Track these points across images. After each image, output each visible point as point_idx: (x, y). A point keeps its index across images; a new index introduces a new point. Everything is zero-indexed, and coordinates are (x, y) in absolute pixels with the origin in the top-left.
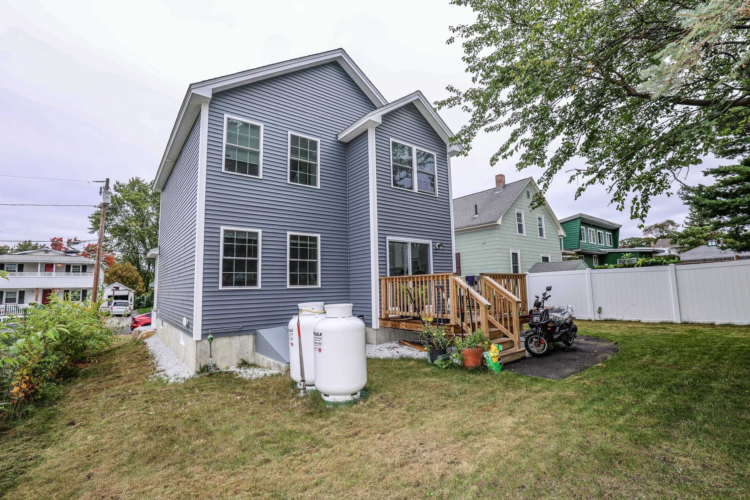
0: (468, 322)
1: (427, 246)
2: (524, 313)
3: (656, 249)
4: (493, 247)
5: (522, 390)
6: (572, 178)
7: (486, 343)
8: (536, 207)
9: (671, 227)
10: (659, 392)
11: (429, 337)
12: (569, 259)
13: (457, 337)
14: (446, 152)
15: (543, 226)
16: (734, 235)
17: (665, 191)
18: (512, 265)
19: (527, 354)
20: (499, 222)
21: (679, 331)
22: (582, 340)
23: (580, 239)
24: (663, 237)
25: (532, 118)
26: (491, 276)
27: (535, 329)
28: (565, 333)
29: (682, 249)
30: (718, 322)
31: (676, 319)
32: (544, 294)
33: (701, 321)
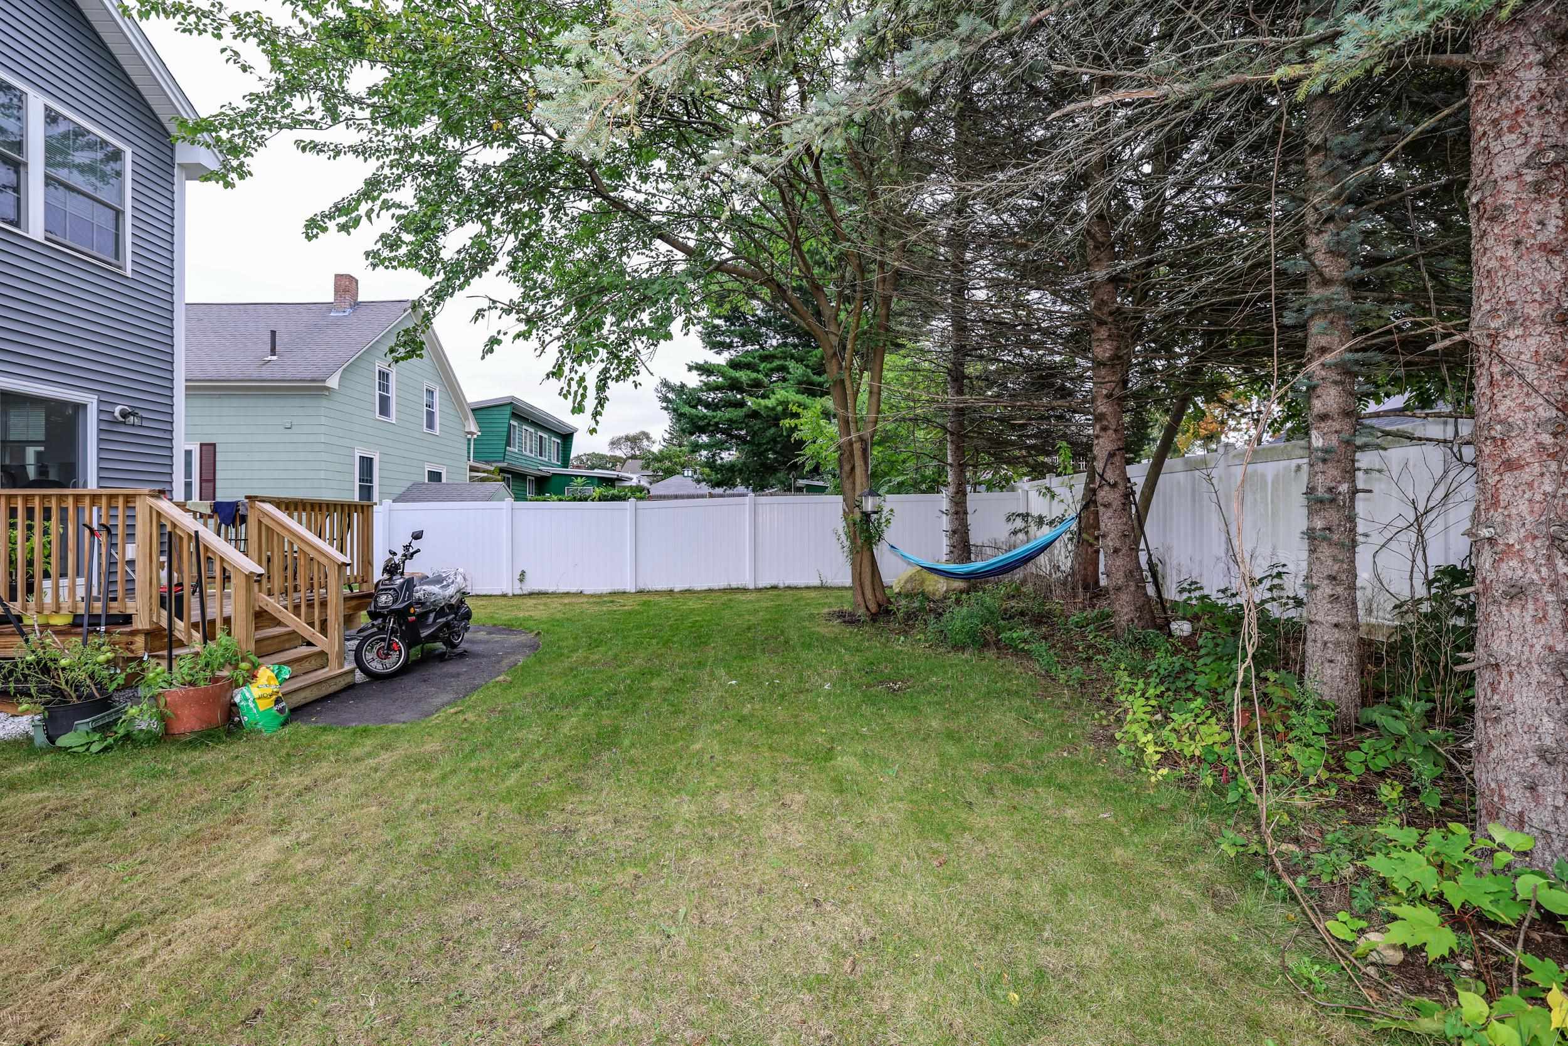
0: (193, 620)
1: (79, 408)
2: (365, 587)
3: (621, 474)
4: (311, 439)
5: (324, 764)
6: (480, 313)
7: (244, 665)
8: (403, 359)
9: (645, 443)
10: (582, 710)
11: (46, 670)
12: (482, 480)
13: (154, 661)
14: (172, 159)
15: (436, 409)
16: (710, 464)
17: (631, 378)
18: (357, 483)
19: (359, 676)
20: (333, 382)
21: (630, 605)
22: (482, 635)
23: (508, 444)
24: (634, 457)
25: (418, 163)
26: (279, 503)
27: (380, 620)
28: (447, 625)
29: (655, 479)
30: (678, 588)
31: (630, 588)
32: (407, 548)
33: (659, 587)
